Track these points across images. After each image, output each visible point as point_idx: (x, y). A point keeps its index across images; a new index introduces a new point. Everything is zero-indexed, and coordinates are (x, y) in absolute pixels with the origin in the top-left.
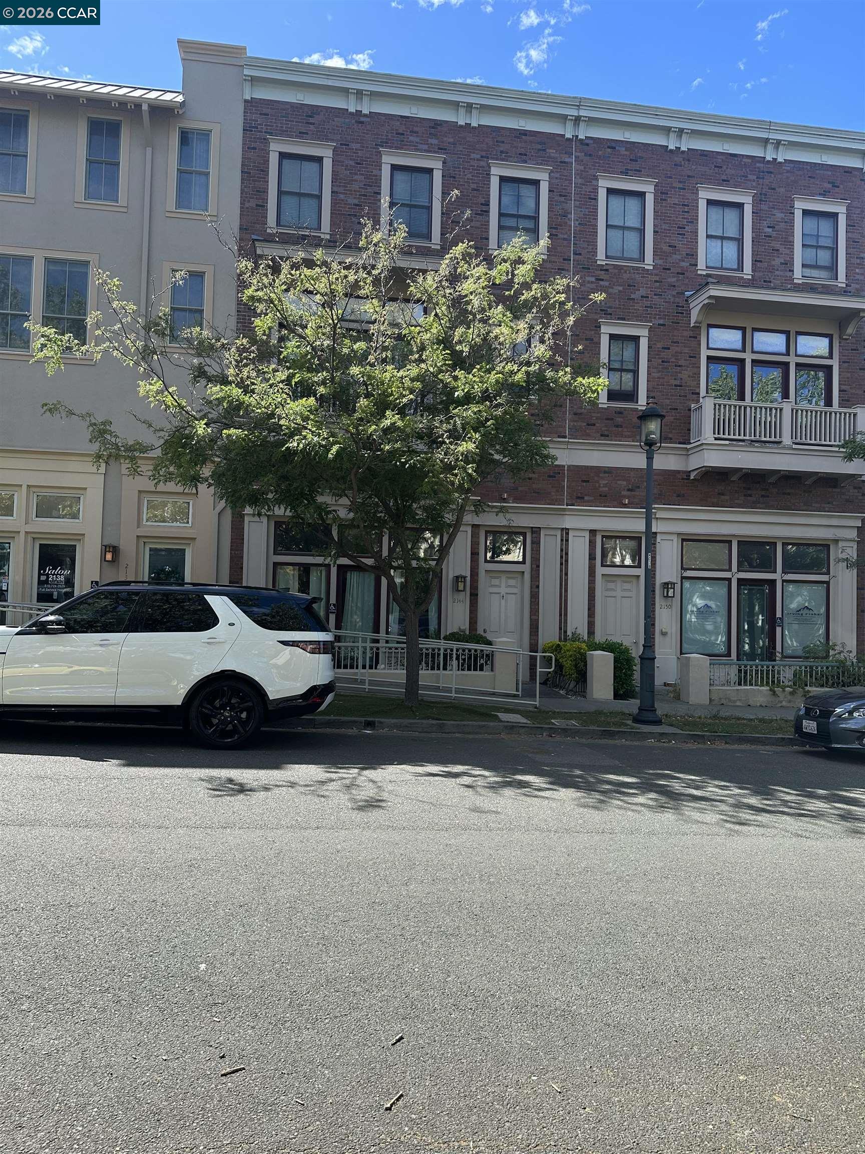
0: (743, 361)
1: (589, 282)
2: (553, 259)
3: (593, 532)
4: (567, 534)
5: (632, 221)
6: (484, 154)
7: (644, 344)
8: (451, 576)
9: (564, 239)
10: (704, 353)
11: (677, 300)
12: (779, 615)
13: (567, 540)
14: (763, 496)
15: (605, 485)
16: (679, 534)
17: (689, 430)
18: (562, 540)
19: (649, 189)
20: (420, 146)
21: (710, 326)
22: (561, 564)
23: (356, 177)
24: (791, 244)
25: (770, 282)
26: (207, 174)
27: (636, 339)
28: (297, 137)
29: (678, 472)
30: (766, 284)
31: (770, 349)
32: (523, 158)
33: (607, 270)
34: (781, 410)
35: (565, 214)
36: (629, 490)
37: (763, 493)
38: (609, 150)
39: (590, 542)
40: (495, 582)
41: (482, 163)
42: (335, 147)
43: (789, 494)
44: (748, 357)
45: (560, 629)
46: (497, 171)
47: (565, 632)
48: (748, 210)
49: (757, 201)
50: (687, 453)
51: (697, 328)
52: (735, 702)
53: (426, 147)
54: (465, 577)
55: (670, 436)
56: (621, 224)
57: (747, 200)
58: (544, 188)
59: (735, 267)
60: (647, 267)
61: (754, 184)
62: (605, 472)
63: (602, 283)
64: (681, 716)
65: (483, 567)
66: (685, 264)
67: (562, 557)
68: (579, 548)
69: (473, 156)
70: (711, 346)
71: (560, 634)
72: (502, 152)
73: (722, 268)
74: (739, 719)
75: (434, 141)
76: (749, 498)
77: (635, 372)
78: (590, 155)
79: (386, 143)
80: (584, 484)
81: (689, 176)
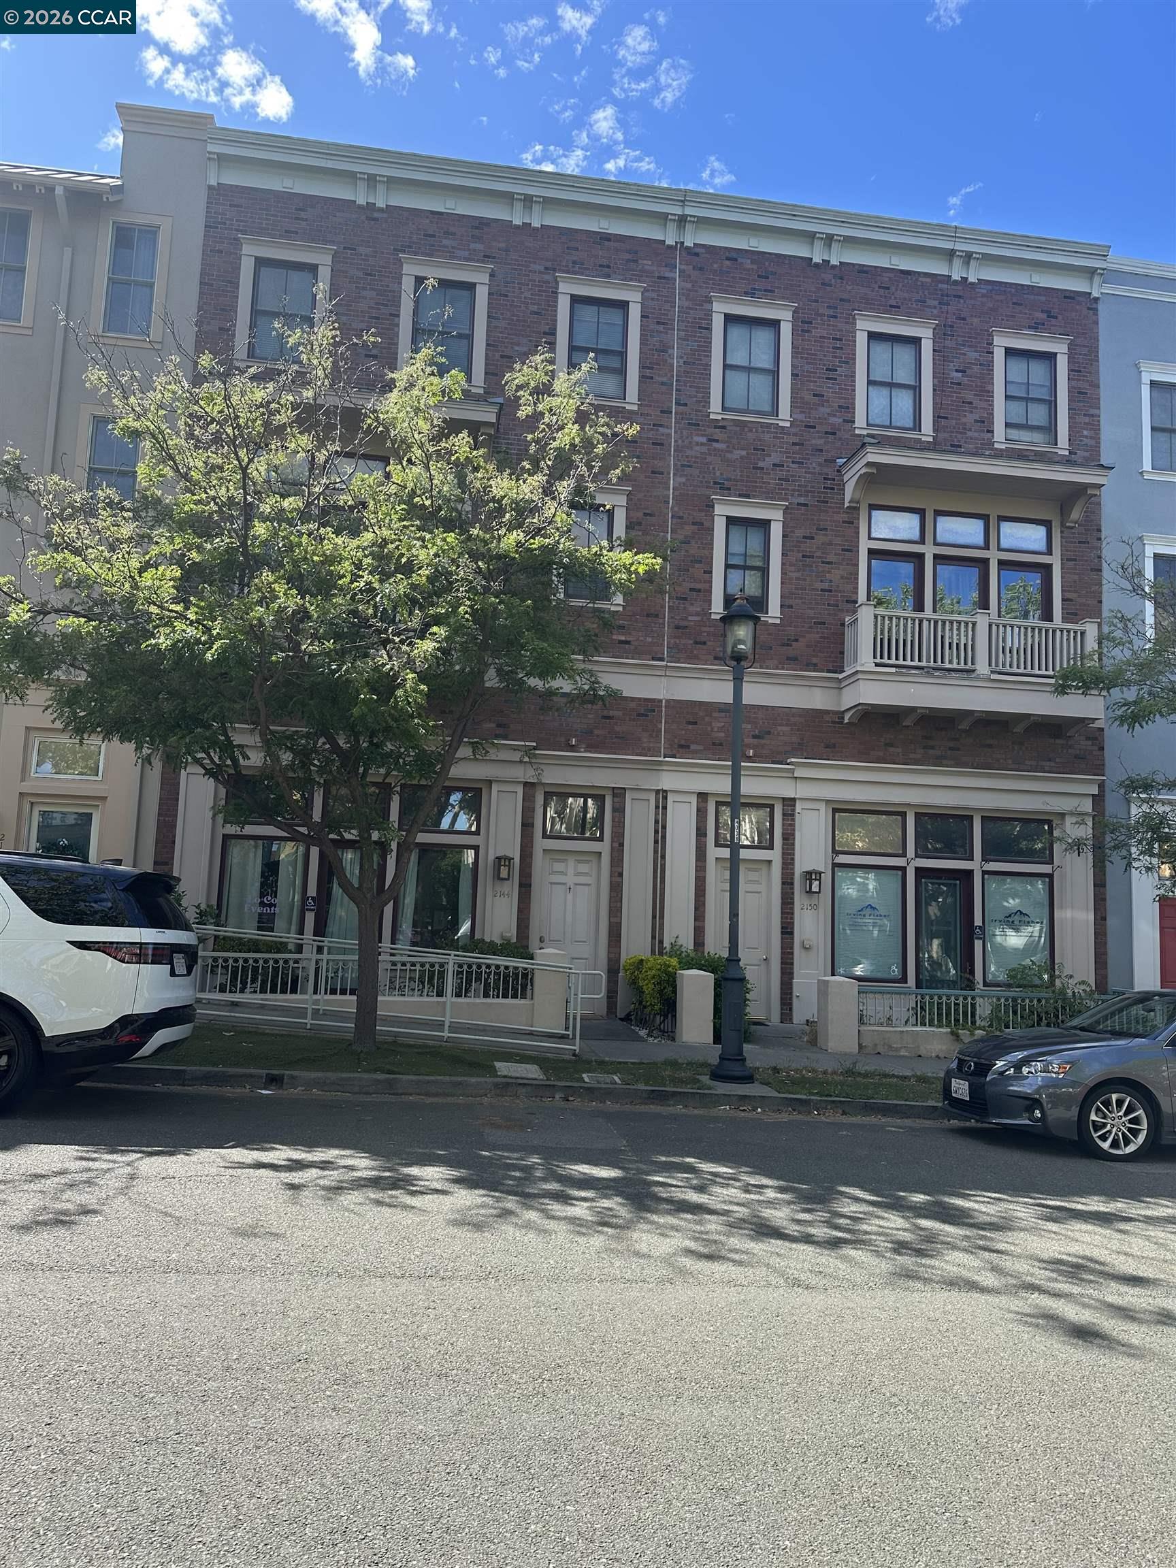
0: (920, 557)
1: (697, 444)
2: (646, 410)
3: (702, 797)
4: (665, 798)
5: (763, 360)
6: (549, 264)
7: (776, 531)
8: (491, 857)
9: (663, 384)
10: (864, 545)
11: (825, 470)
12: (978, 921)
13: (665, 808)
14: (951, 749)
15: (721, 729)
16: (828, 802)
17: (842, 653)
18: (657, 807)
19: (784, 315)
20: (458, 253)
21: (873, 507)
22: (656, 842)
23: (364, 293)
24: (990, 394)
25: (960, 446)
26: (151, 286)
27: (765, 524)
28: (281, 237)
29: (827, 712)
30: (955, 449)
31: (961, 541)
32: (605, 271)
33: (724, 427)
34: (974, 624)
35: (665, 349)
36: (755, 737)
37: (951, 744)
38: (728, 262)
39: (698, 810)
40: (559, 867)
41: (546, 277)
42: (336, 252)
43: (990, 746)
44: (929, 551)
45: (653, 937)
46: (567, 288)
47: (661, 942)
48: (927, 347)
49: (940, 335)
50: (839, 686)
51: (854, 510)
52: (897, 1050)
53: (466, 254)
54: (510, 859)
55: (815, 660)
56: (746, 364)
57: (925, 333)
58: (635, 312)
59: (911, 425)
60: (781, 424)
61: (935, 312)
62: (720, 711)
63: (715, 445)
64: (796, 1071)
65: (540, 844)
66: (837, 420)
67: (656, 832)
68: (682, 820)
69: (533, 267)
70: (874, 535)
71: (653, 945)
72: (574, 262)
73: (890, 426)
74: (886, 1076)
75: (478, 246)
76: (931, 752)
77: (764, 571)
78: (701, 269)
79: (408, 248)
80: (690, 727)
81: (842, 300)
